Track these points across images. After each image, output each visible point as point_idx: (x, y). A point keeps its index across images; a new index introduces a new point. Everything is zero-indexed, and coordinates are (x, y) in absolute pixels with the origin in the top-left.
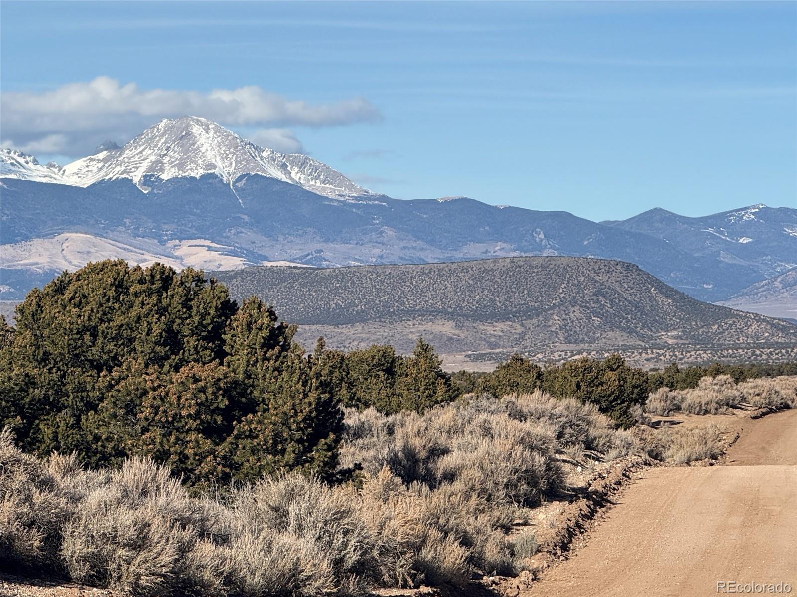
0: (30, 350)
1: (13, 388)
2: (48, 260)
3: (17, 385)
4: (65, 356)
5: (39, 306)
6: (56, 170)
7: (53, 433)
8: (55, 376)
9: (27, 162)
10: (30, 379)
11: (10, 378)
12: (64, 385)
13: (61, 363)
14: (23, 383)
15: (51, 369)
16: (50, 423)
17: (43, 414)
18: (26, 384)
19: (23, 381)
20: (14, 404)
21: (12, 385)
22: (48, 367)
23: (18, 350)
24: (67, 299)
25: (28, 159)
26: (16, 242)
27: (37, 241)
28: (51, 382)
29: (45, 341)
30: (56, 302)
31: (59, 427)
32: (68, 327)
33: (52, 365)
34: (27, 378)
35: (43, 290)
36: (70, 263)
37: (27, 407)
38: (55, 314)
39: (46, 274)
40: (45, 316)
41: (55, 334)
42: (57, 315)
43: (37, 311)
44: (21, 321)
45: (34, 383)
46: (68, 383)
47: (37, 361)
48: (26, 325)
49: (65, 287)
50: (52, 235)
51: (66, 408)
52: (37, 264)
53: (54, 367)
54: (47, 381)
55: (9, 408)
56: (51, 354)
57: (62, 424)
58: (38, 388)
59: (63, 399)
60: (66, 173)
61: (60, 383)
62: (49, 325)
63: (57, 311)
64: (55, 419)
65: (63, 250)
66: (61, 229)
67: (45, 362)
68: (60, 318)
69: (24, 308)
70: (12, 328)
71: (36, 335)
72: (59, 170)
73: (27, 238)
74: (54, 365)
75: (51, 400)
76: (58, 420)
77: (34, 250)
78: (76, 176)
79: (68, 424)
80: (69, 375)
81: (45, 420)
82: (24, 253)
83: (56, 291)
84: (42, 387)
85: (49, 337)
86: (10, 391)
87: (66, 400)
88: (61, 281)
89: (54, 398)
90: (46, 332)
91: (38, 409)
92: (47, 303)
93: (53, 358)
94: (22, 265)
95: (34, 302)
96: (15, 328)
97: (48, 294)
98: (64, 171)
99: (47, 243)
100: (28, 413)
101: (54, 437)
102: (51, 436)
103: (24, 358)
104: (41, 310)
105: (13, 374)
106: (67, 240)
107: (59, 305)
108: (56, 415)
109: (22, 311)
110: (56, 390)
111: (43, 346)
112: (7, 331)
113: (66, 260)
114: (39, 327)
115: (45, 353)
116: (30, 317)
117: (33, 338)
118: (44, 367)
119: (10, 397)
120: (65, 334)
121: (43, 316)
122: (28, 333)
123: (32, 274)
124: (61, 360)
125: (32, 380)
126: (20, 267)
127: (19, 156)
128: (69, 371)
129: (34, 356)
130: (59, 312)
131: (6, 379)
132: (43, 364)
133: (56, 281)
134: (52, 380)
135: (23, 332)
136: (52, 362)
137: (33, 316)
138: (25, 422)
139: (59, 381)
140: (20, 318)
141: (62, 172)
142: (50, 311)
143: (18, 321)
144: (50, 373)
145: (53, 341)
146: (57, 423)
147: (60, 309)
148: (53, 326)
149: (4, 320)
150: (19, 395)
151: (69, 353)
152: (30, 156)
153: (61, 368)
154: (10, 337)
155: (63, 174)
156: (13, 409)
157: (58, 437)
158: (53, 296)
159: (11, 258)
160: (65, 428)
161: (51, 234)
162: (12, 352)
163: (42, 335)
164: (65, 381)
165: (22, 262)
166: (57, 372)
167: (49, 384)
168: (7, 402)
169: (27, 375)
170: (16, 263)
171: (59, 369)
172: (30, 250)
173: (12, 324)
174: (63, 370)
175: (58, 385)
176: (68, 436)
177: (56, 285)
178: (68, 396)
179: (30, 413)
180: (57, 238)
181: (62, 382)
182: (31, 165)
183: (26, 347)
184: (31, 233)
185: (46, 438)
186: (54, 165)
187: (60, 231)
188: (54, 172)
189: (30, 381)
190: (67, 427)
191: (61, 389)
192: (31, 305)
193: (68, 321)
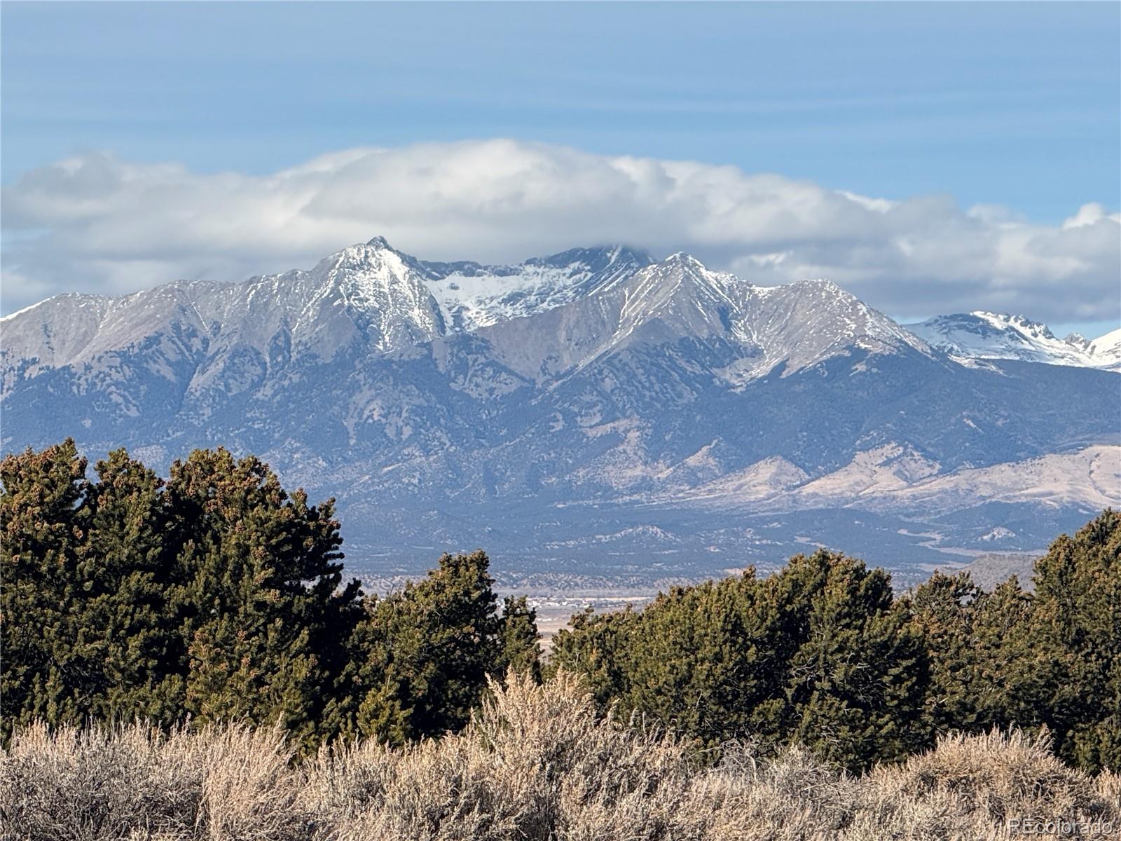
0: (1057, 628)
1: (1035, 681)
2: (1069, 488)
3: (1041, 677)
4: (1109, 637)
5: (1069, 561)
6: (1080, 347)
7: (1092, 750)
8: (1094, 666)
9: (1035, 335)
10: (1060, 670)
11: (1031, 667)
12: (1108, 679)
13: (1104, 646)
14: (1051, 675)
15: (1089, 654)
16: (1087, 736)
17: (1080, 721)
18: (1055, 676)
19: (1050, 671)
20: (1038, 705)
21: (1035, 678)
22: (1083, 653)
23: (1038, 627)
24: (1111, 551)
25: (1037, 329)
26: (1018, 460)
27: (1050, 459)
28: (1089, 676)
29: (1079, 613)
30: (1095, 555)
31: (1100, 742)
32: (1112, 593)
33: (1090, 650)
34: (1057, 668)
35: (1074, 538)
36: (1103, 492)
37: (1056, 709)
38: (1093, 573)
39: (1065, 509)
40: (1080, 576)
41: (1093, 603)
42: (1097, 574)
43: (1066, 568)
44: (1042, 583)
45: (1066, 675)
46: (1114, 676)
47: (1067, 643)
48: (1050, 590)
49: (1107, 533)
50: (1076, 448)
51: (1111, 714)
52: (1051, 494)
53: (1093, 652)
54: (1082, 674)
55: (1030, 711)
56: (1088, 633)
57: (1106, 738)
58: (1069, 684)
59: (1107, 701)
60: (1096, 351)
61: (1101, 677)
62: (1084, 590)
63: (1096, 568)
64: (1094, 731)
65: (1091, 472)
66: (1087, 439)
67: (1079, 645)
68: (1102, 579)
69: (1046, 563)
70: (1029, 595)
71: (1065, 605)
72: (1086, 347)
73: (1035, 454)
74: (1093, 649)
75: (1089, 701)
76: (1099, 731)
77: (1047, 472)
78: (1112, 356)
79: (1114, 738)
80: (1115, 664)
81: (1083, 730)
82: (1030, 477)
83: (1093, 539)
84: (1074, 682)
85: (1084, 608)
86: (1030, 685)
87: (1111, 703)
88: (1102, 525)
89: (1093, 699)
90: (1081, 600)
91: (1073, 714)
92: (1081, 556)
93: (1091, 640)
94: (1026, 496)
95: (1062, 556)
96: (1034, 593)
97: (1082, 544)
98: (1094, 347)
99: (1066, 461)
100: (1057, 718)
101: (1093, 757)
102: (1089, 755)
103: (1048, 639)
104: (1073, 567)
105: (1035, 662)
106: (1098, 455)
107: (1099, 560)
108: (1097, 724)
109: (1043, 569)
110: (1095, 687)
111: (1075, 620)
112: (1021, 599)
113: (1096, 488)
114: (1069, 593)
115: (1079, 632)
116: (1055, 578)
117: (1061, 610)
118: (1077, 652)
119: (1032, 696)
120: (1109, 603)
121: (1075, 576)
122: (1054, 602)
123: (1044, 510)
124: (1103, 642)
125: (1064, 671)
126: (1024, 500)
127: (1022, 324)
128: (1115, 659)
129: (1063, 636)
130: (1100, 571)
131: (1026, 669)
132: (1076, 648)
133: (1095, 525)
134: (1090, 672)
135: (1045, 600)
136: (1090, 645)
137: (1061, 576)
138: (1054, 731)
139: (1100, 673)
140: (1041, 579)
141: (1089, 349)
142: (1086, 568)
143: (1038, 584)
144: (1086, 661)
145: (1090, 614)
146: (1098, 736)
147: (1101, 565)
148: (1090, 592)
149: (1017, 583)
150: (1044, 692)
151: (1115, 631)
152: (1039, 325)
153: (1104, 654)
154: (1026, 607)
155: (1091, 353)
156: (1036, 713)
157: (1099, 758)
158: (1090, 547)
159: (1009, 484)
160: (1109, 744)
161: (1072, 447)
162: (1029, 629)
163: (1073, 606)
164: (1108, 674)
165: (1029, 491)
166: (1097, 660)
167: (1085, 678)
168: (1028, 702)
169: (1056, 663)
170: (1017, 493)
171: (1099, 656)
172: (1040, 473)
173: (1029, 588)
174: (1107, 657)
175: (1100, 680)
176: (1114, 756)
177: (1094, 530)
178: (1114, 697)
179: (1061, 720)
180: (1082, 453)
181: (1105, 676)
182: (1041, 338)
183: (1050, 622)
184: (1042, 444)
185: (1081, 759)
186: (1078, 339)
187: (1088, 443)
188: (1077, 350)
189: (1060, 673)
190: (1113, 742)
191: (1104, 686)
192: (1057, 559)
193: (1113, 584)
